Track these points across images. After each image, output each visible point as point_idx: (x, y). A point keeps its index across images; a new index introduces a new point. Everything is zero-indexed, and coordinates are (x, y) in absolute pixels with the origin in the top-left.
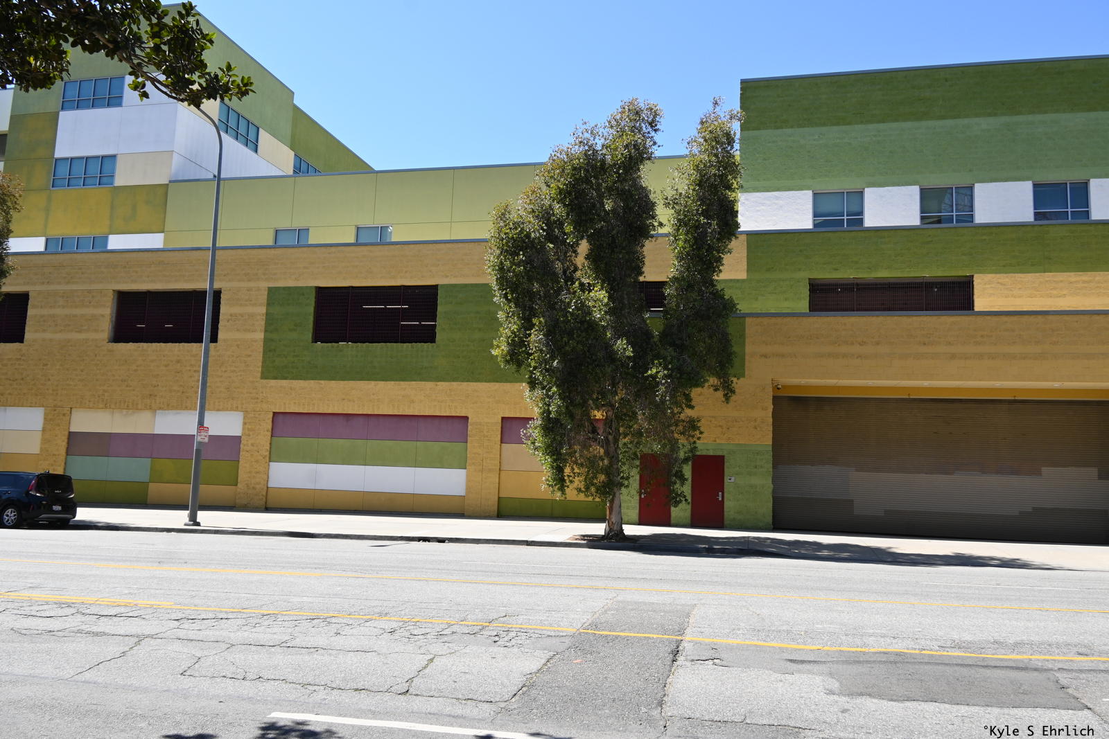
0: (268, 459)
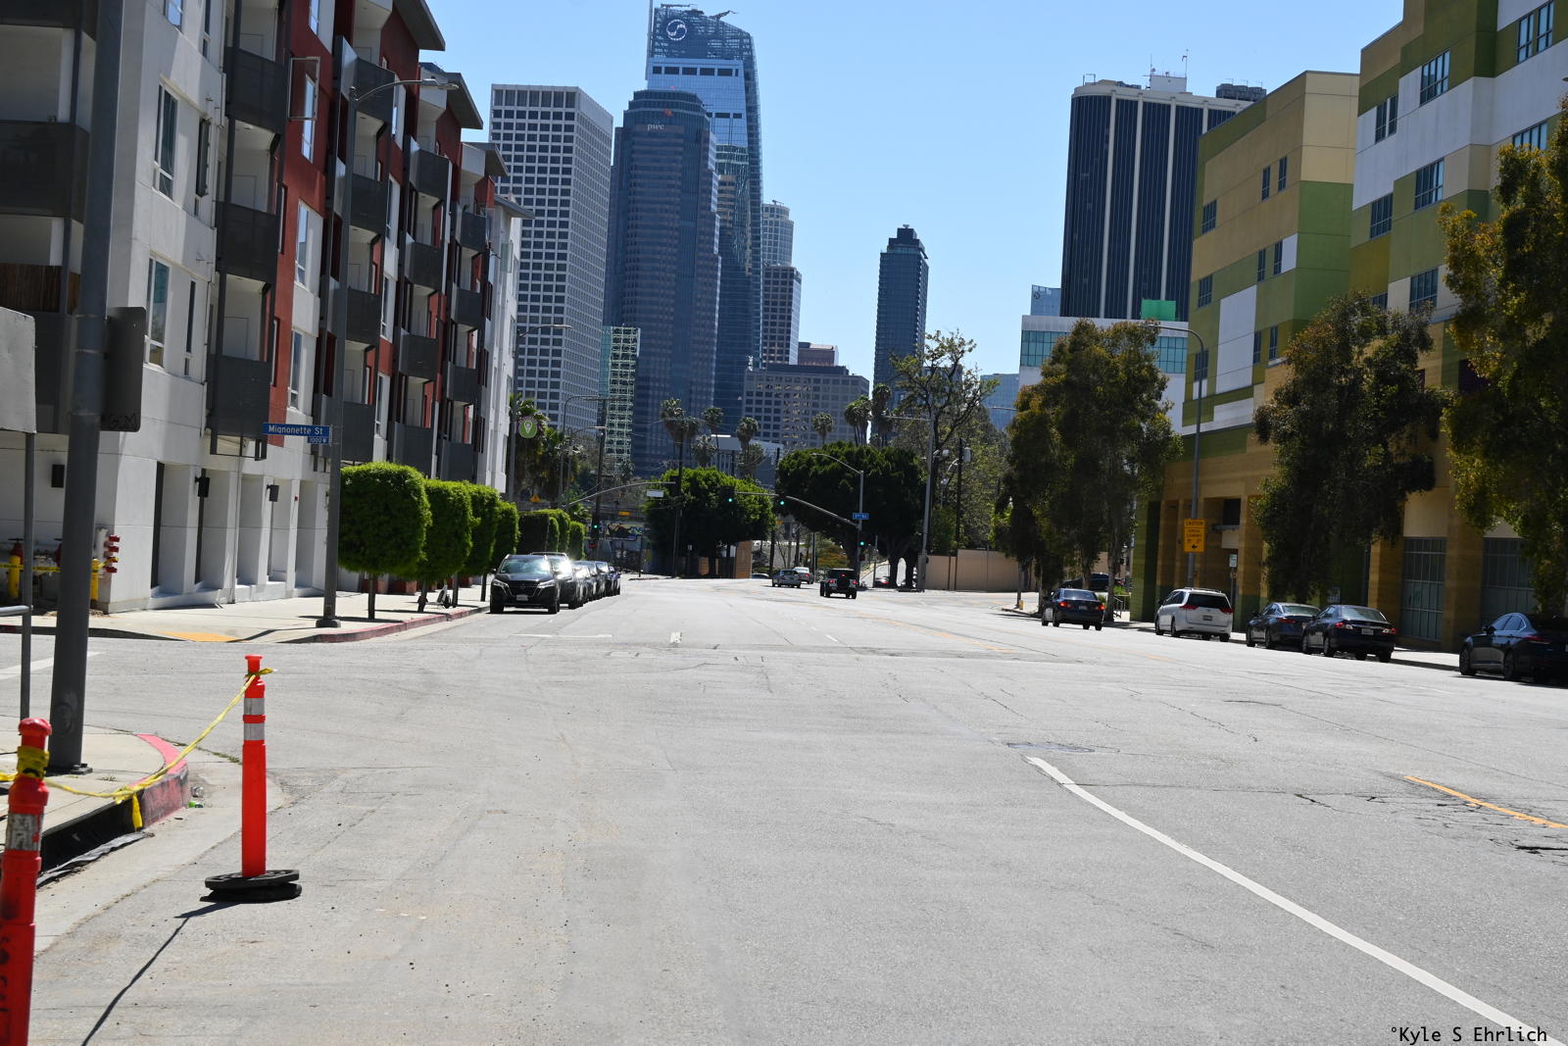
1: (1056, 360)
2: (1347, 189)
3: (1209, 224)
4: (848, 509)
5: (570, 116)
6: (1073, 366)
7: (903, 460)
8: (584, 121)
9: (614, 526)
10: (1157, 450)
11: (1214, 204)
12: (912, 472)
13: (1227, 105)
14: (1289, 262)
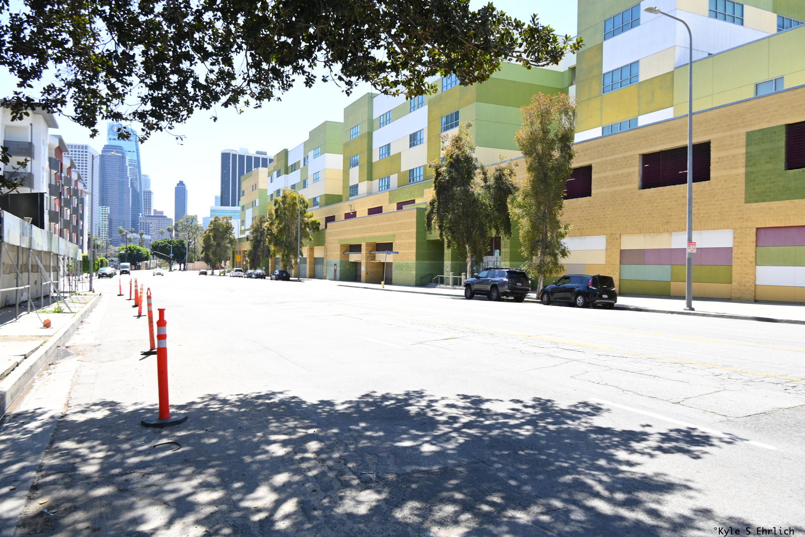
0: (754, 264)
1: (211, 224)
2: (266, 190)
3: (243, 195)
4: (168, 253)
5: (86, 152)
6: (215, 225)
7: (181, 242)
8: (90, 153)
9: (110, 259)
10: (232, 241)
11: (243, 192)
12: (183, 245)
13: (258, 156)
14: (257, 204)
